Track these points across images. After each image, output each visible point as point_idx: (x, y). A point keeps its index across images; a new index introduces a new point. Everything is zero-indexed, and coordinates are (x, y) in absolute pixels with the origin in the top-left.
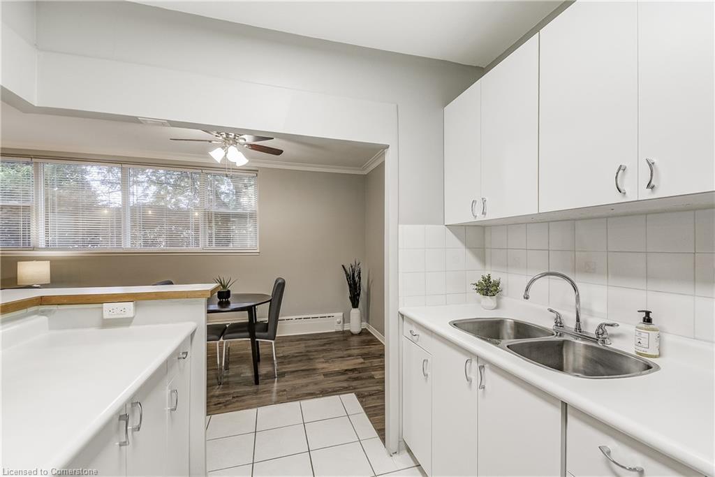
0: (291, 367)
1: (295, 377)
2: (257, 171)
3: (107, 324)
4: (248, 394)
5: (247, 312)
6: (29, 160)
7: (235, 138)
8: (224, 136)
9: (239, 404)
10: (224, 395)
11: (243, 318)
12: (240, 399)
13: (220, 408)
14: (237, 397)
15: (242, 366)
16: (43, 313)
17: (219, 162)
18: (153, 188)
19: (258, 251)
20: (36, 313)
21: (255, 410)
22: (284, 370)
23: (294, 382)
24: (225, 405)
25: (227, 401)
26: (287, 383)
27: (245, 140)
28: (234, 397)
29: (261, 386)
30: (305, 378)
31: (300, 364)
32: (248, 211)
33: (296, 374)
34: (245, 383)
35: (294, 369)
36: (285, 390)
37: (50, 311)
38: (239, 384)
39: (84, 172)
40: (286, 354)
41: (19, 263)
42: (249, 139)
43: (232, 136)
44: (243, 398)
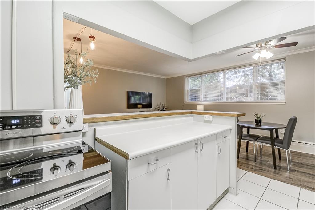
0: (301, 170)
1: (302, 175)
2: (286, 58)
3: (206, 122)
4: (268, 171)
5: (269, 131)
6: (200, 75)
7: (265, 46)
8: (260, 46)
9: (262, 173)
10: (255, 166)
11: (267, 134)
12: (263, 171)
13: (252, 171)
14: (261, 170)
15: (270, 158)
16: (192, 116)
17: (257, 60)
18: (243, 78)
19: (285, 102)
20: (191, 116)
21: (270, 179)
22: (295, 169)
23: (300, 177)
24: (255, 171)
25: (256, 169)
26: (294, 176)
27: (270, 45)
28: (260, 169)
29: (277, 171)
30: (310, 178)
31: (310, 170)
32: (279, 81)
33: (303, 174)
34: (269, 166)
35: (303, 171)
36: (292, 179)
37: (193, 116)
38: (265, 165)
39: (218, 76)
40: (301, 162)
41: (197, 105)
42: (273, 43)
43: (264, 45)
44: (265, 171)
